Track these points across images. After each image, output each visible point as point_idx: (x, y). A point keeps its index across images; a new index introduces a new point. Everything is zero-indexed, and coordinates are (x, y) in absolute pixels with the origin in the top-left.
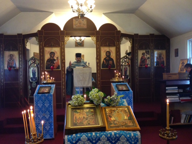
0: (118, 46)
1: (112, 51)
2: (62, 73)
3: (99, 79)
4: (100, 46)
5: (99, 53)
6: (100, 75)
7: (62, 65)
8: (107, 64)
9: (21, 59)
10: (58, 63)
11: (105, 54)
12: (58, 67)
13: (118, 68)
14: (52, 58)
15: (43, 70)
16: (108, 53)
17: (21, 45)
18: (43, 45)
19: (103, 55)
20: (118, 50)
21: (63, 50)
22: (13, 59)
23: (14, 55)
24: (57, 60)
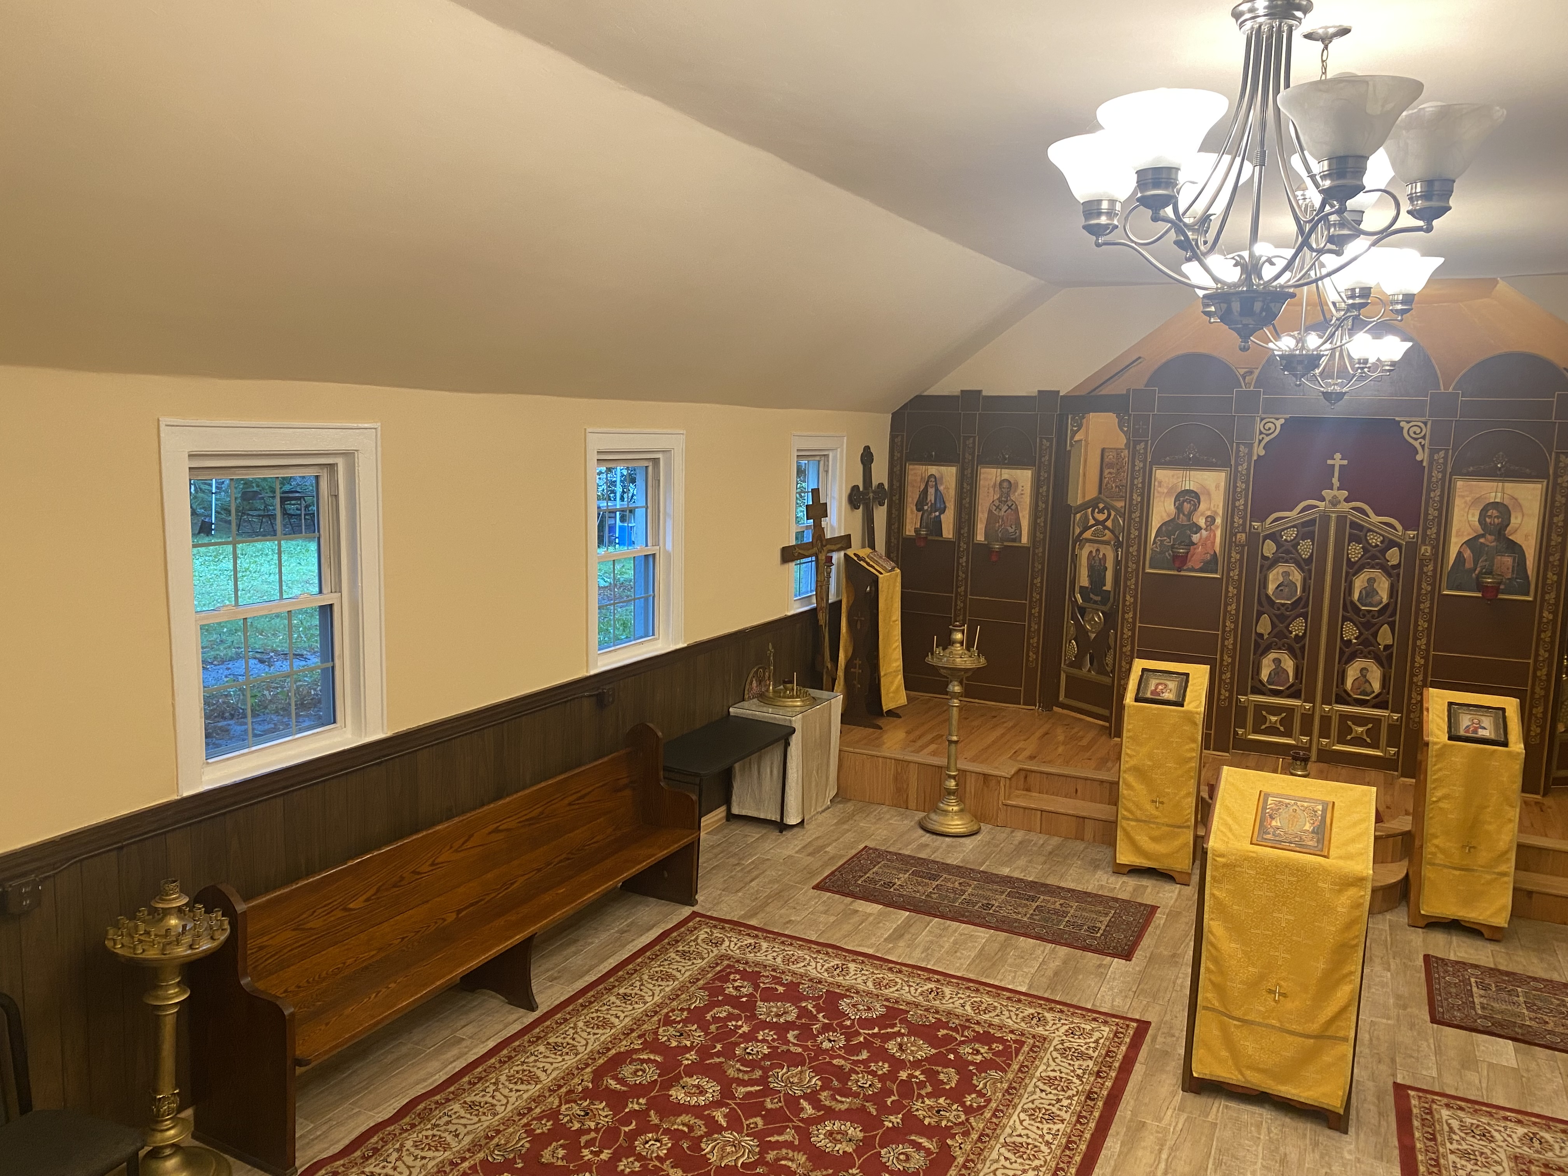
0: (1563, 479)
1: (1520, 506)
2: (1227, 591)
3: (1421, 642)
4: (1452, 474)
5: (1440, 510)
6: (1429, 621)
7: (1230, 557)
8: (1477, 572)
9: (1042, 505)
12: (1210, 564)
13: (1550, 596)
14: (1183, 520)
15: (1137, 570)
17: (1050, 440)
18: (1150, 459)
19: (1464, 525)
21: (1241, 485)
22: (1010, 503)
23: (1017, 484)
24: (1206, 530)
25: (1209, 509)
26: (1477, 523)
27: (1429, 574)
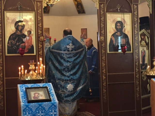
0: (136, 13)
1: (125, 22)
3: (104, 71)
4: (106, 12)
5: (104, 24)
6: (105, 63)
7: (38, 46)
10: (31, 41)
11: (114, 26)
12: (31, 50)
13: (137, 51)
14: (19, 33)
16: (119, 24)
18: (3, 8)
19: (111, 29)
20: (136, 19)
21: (39, 18)
24: (28, 36)
25: (28, 28)
26: (115, 28)
27: (104, 47)
